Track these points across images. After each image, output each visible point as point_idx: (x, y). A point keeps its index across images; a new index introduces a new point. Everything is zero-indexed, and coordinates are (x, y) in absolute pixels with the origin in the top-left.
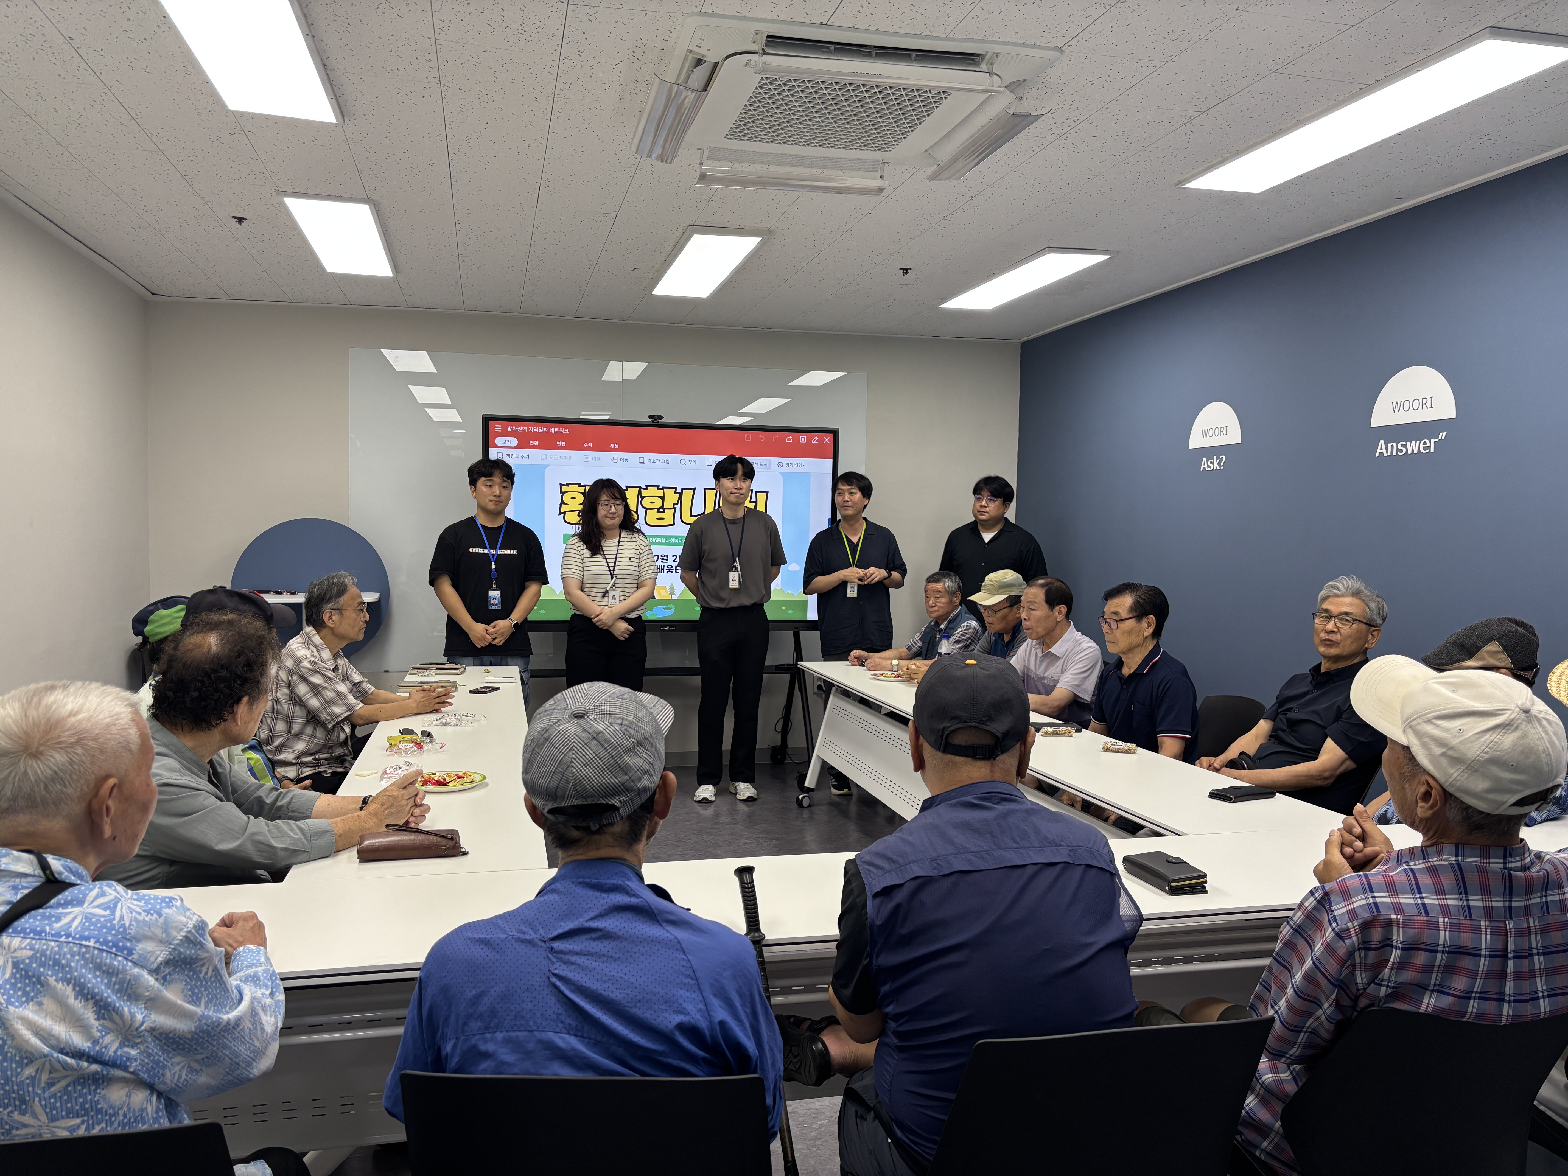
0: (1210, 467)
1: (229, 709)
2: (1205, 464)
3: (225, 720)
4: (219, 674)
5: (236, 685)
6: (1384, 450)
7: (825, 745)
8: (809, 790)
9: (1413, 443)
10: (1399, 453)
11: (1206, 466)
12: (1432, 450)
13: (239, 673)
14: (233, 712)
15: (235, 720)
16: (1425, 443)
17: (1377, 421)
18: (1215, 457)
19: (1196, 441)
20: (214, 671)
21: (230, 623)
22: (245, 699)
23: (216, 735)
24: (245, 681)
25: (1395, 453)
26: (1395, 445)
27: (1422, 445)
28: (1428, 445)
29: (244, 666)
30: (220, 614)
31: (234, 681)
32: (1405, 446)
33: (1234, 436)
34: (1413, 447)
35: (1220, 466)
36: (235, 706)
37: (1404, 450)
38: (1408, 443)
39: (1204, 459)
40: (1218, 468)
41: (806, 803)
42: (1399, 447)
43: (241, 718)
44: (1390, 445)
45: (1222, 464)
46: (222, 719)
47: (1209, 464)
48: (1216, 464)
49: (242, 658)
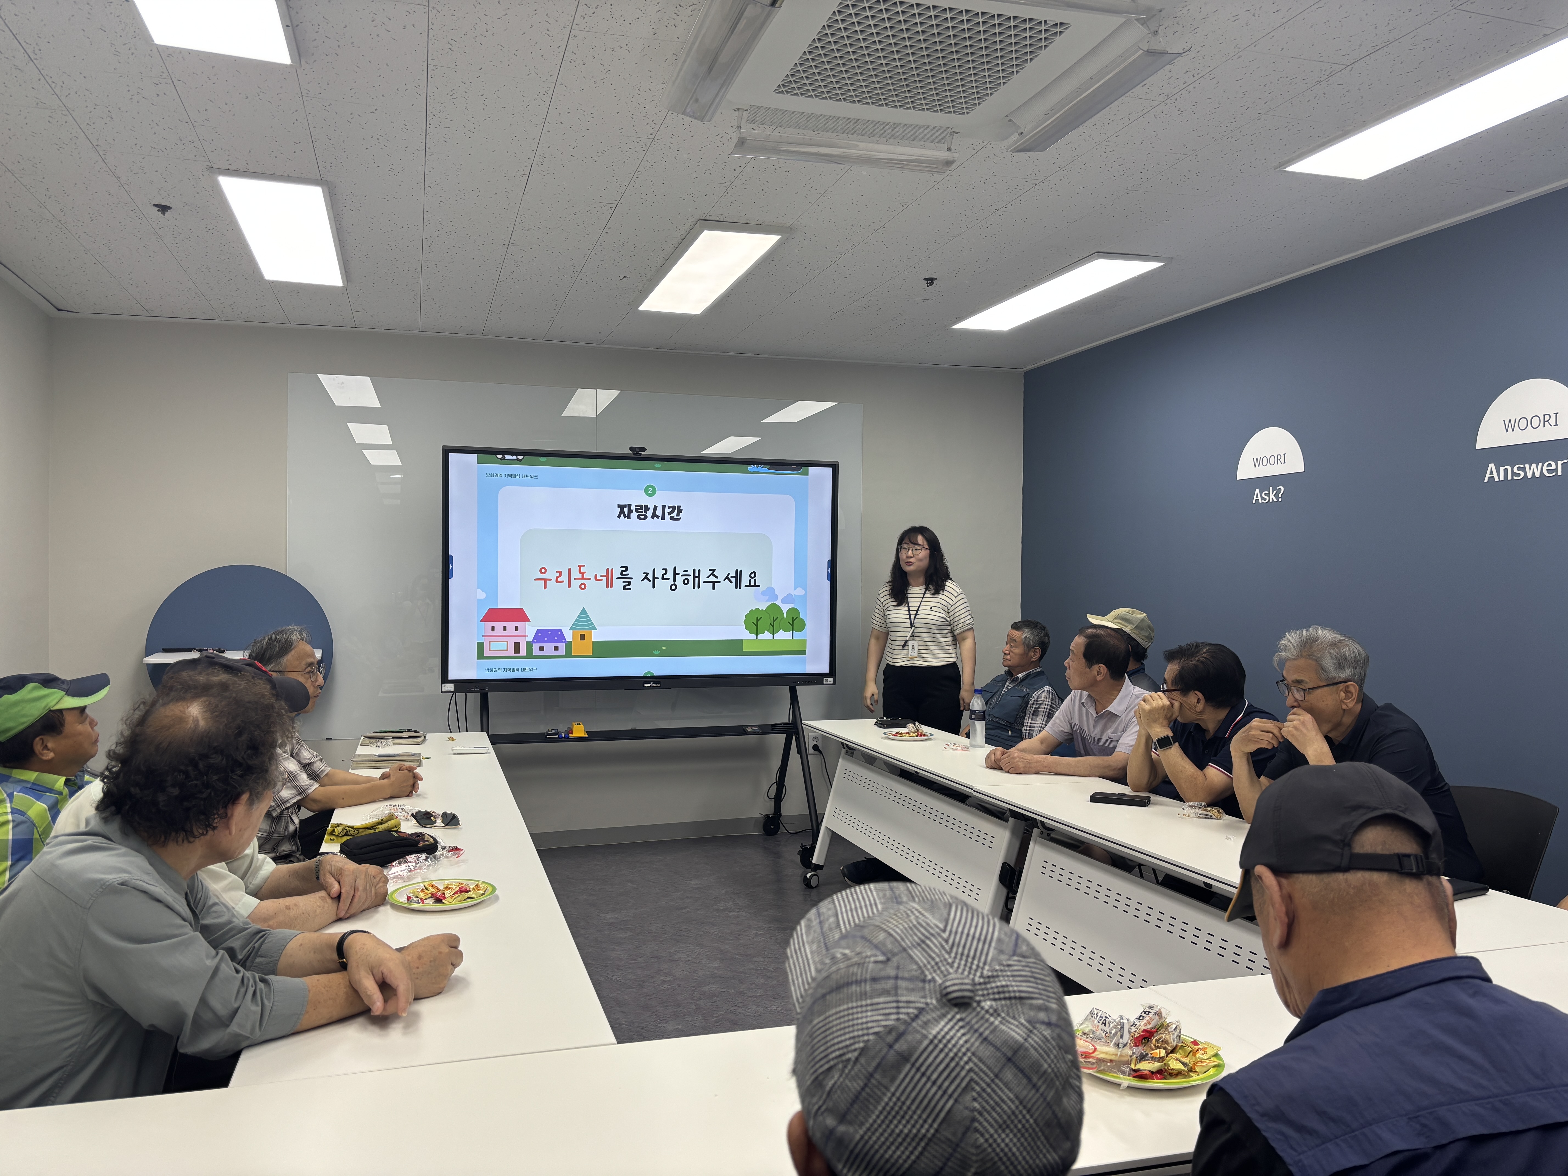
0: (1265, 499)
1: (221, 811)
2: (1257, 496)
3: (214, 828)
4: (212, 761)
5: (235, 777)
6: (1495, 475)
7: (836, 815)
8: (818, 867)
9: (1534, 465)
10: (1515, 478)
11: (1259, 498)
12: (1559, 473)
13: (239, 758)
14: (226, 817)
15: (228, 827)
16: (1549, 465)
17: (1483, 442)
18: (1271, 488)
19: (1246, 470)
20: (204, 756)
21: (224, 687)
22: (245, 797)
23: (198, 848)
24: (249, 770)
25: (1509, 478)
26: (1509, 468)
27: (1545, 468)
28: (1554, 467)
29: (249, 748)
30: (208, 674)
31: (233, 771)
32: (1524, 469)
33: (1295, 463)
34: (1534, 470)
35: (1277, 498)
36: (230, 806)
37: (1522, 474)
38: (1527, 466)
39: (1257, 491)
40: (1275, 500)
41: (814, 883)
42: (1515, 470)
43: (236, 824)
44: (1502, 469)
45: (1280, 496)
46: (209, 826)
47: (1264, 496)
48: (1272, 496)
49: (244, 737)
